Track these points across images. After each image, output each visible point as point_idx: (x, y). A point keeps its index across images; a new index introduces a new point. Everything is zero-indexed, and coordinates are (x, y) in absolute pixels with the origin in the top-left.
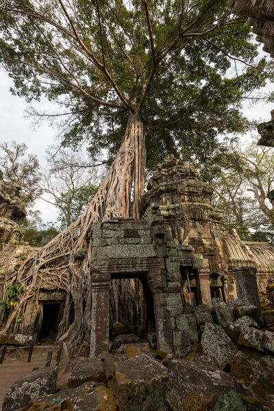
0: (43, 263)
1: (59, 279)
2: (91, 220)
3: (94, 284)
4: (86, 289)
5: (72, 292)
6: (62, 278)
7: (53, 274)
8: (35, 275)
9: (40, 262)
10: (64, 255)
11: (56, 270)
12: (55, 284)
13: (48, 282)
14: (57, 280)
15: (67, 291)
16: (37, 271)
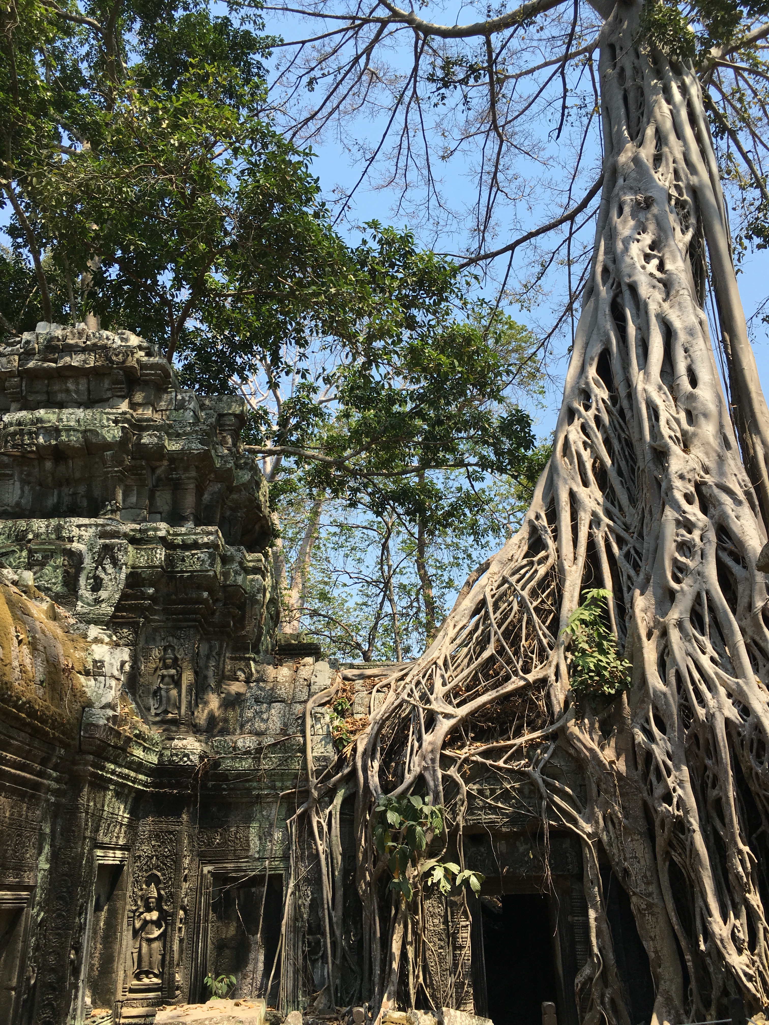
0: (450, 723)
6: (544, 780)
7: (501, 763)
8: (434, 771)
9: (439, 718)
10: (524, 682)
11: (512, 746)
12: (523, 805)
13: (490, 800)
14: (526, 791)
15: (584, 836)
16: (436, 755)
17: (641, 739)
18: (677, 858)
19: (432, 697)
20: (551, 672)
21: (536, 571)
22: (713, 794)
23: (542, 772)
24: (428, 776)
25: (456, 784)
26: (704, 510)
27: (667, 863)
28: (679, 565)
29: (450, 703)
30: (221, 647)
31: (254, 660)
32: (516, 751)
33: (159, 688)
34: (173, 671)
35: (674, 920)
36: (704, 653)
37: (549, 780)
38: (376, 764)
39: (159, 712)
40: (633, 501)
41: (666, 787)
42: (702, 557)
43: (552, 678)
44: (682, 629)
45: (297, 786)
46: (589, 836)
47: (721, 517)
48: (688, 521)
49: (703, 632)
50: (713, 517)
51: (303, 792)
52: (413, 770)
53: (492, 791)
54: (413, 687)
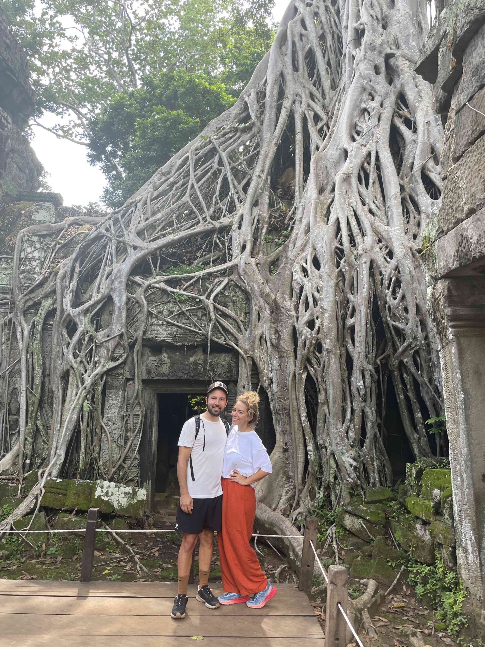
0: (139, 254)
1: (205, 309)
2: (287, 104)
4: (319, 347)
5: (257, 354)
6: (215, 307)
7: (180, 291)
8: (120, 293)
9: (130, 250)
10: (210, 226)
11: (193, 277)
12: (195, 325)
13: (168, 319)
14: (200, 313)
15: (241, 351)
16: (124, 280)
17: (298, 276)
18: (312, 373)
19: (125, 232)
20: (236, 220)
21: (239, 137)
22: (350, 322)
23: (214, 300)
24: (115, 296)
26: (389, 80)
27: (304, 376)
28: (359, 129)
29: (144, 239)
32: (195, 281)
35: (303, 419)
36: (364, 204)
37: (219, 306)
38: (74, 284)
40: (334, 86)
41: (312, 315)
42: (379, 120)
43: (235, 226)
44: (350, 184)
45: (5, 298)
46: (246, 352)
47: (402, 85)
48: (373, 89)
49: (367, 187)
50: (395, 87)
51: (7, 304)
52: (102, 291)
53: (171, 312)
54: (111, 222)
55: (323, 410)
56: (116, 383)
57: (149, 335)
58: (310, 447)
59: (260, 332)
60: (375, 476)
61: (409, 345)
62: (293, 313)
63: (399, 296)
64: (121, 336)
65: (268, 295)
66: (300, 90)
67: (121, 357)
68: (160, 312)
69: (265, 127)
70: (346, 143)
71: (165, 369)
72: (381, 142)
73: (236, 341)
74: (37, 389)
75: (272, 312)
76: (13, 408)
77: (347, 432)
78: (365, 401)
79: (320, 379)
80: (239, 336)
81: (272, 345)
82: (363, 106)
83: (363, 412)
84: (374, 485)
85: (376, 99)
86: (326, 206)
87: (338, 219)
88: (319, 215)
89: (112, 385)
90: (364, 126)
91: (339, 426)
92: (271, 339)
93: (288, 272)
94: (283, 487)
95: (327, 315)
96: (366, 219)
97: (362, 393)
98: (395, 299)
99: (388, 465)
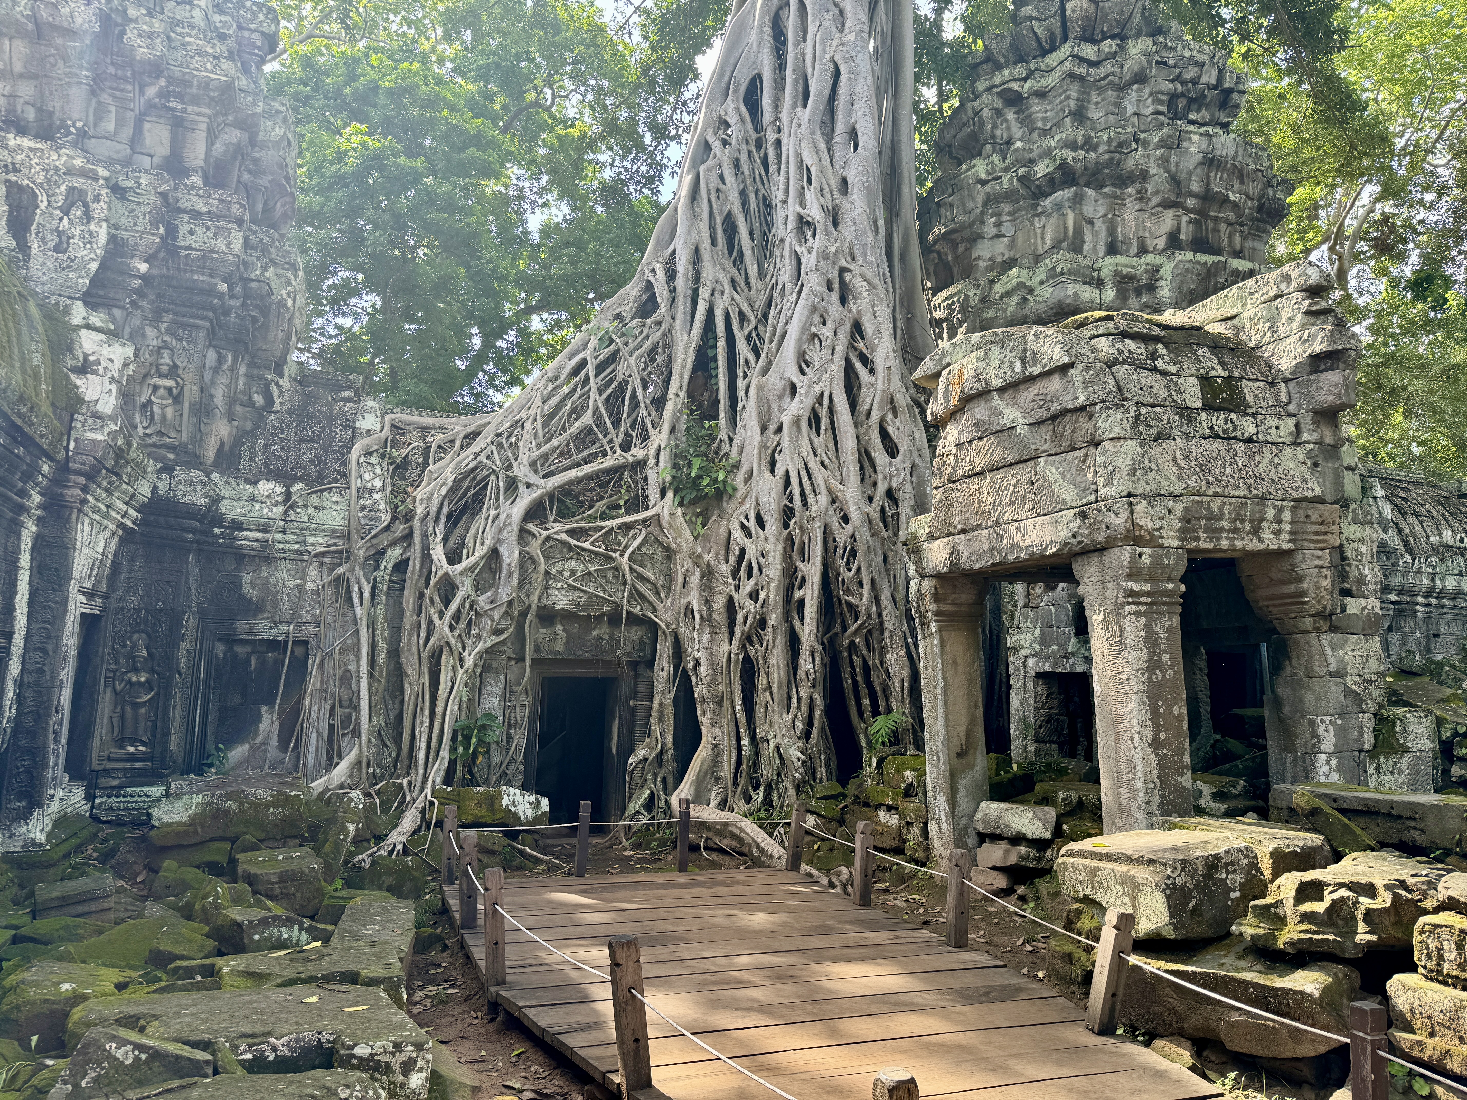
0: (534, 495)
1: (618, 569)
2: (704, 293)
3: (1134, 586)
4: (762, 623)
5: (682, 629)
6: (630, 568)
7: (586, 545)
8: (511, 546)
9: (521, 488)
10: (622, 461)
11: (603, 528)
12: (604, 590)
13: (570, 581)
14: (610, 576)
15: (662, 625)
16: (515, 528)
17: (738, 535)
18: (752, 653)
19: (515, 464)
20: (652, 452)
21: (647, 336)
22: (798, 594)
23: (630, 558)
24: (503, 550)
25: (534, 561)
26: (843, 301)
27: (741, 657)
28: (807, 357)
29: (536, 472)
30: (235, 360)
31: (277, 384)
32: (605, 534)
33: (150, 402)
34: (170, 383)
35: (738, 708)
36: (815, 455)
37: (635, 566)
38: (440, 529)
39: (148, 432)
40: (762, 274)
41: (756, 584)
42: (833, 353)
43: (652, 462)
44: (799, 428)
45: (335, 545)
46: (668, 625)
47: (859, 311)
48: (826, 310)
49: (818, 433)
50: (850, 311)
51: (341, 552)
52: (487, 542)
53: (573, 572)
54: (494, 448)
55: (762, 698)
56: (495, 664)
57: (545, 602)
58: (745, 742)
59: (686, 601)
60: (822, 771)
61: (863, 624)
62: (730, 580)
63: (854, 568)
64: (510, 603)
65: (699, 556)
66: (721, 276)
67: (506, 629)
68: (560, 572)
69: (678, 324)
70: (795, 376)
71: (559, 646)
72: (835, 381)
73: (655, 611)
74: (381, 672)
75: (703, 577)
76: (345, 698)
77: (794, 723)
78: (814, 686)
79: (761, 661)
80: (660, 606)
81: (702, 617)
82: (814, 330)
83: (811, 698)
84: (821, 779)
85: (829, 323)
86: (770, 451)
87: (787, 471)
88: (763, 463)
89: (490, 666)
90: (816, 356)
91: (785, 715)
92: (700, 611)
93: (723, 528)
94: (710, 790)
95: (773, 587)
96: (819, 474)
97: (811, 677)
98: (850, 570)
99: (834, 758)
